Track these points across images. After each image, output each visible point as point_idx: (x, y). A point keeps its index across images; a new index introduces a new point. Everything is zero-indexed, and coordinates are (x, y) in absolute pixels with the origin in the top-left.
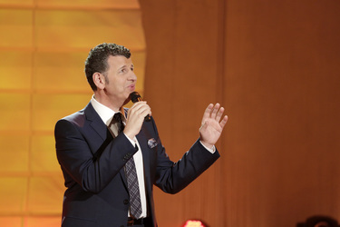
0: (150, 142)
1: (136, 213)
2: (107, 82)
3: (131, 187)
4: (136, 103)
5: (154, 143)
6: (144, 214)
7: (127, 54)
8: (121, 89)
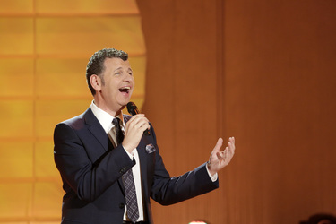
0: (148, 147)
1: (132, 217)
2: (103, 83)
3: (128, 191)
4: (135, 116)
5: (152, 149)
6: (141, 218)
7: (125, 58)
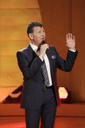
0: (53, 57)
7: (41, 26)
8: (39, 39)
